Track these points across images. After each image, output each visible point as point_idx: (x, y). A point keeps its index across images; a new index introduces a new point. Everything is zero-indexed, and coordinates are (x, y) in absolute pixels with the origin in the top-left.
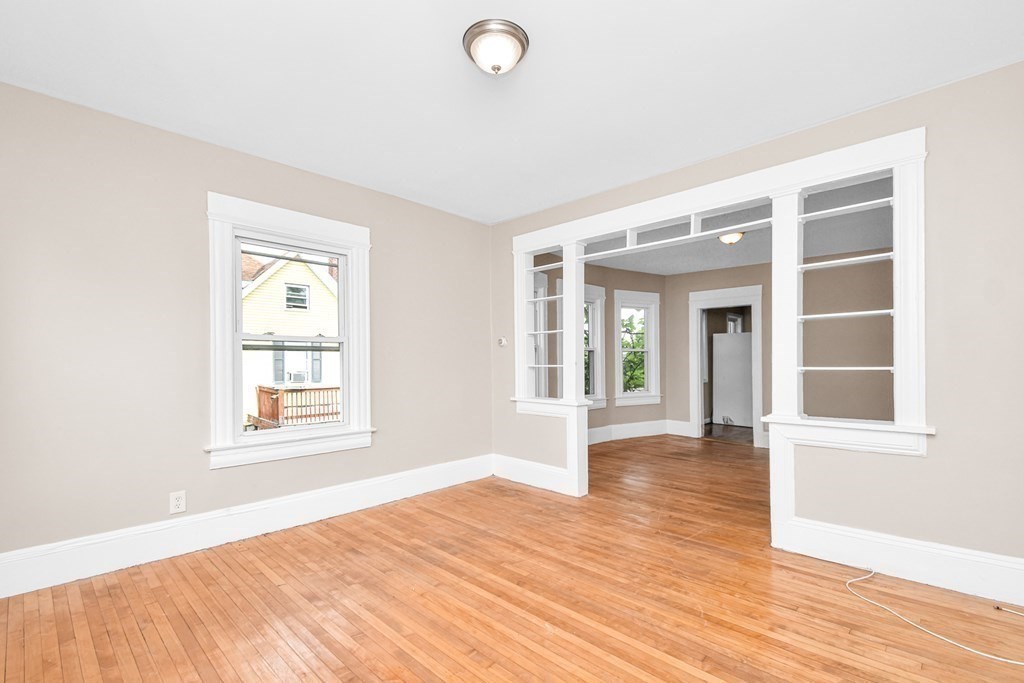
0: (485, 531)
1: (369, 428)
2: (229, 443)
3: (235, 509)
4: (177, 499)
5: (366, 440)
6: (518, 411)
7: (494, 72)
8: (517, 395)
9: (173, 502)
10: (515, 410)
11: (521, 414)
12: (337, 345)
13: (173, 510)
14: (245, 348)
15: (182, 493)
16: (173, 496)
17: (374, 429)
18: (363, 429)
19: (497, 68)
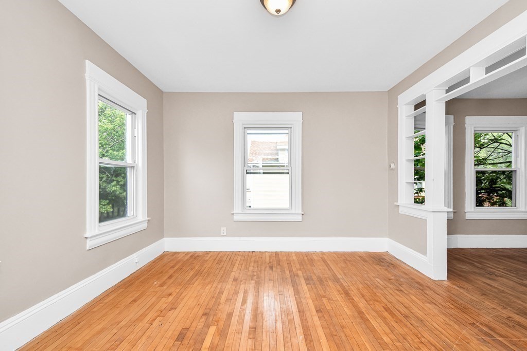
0: (339, 279)
1: (300, 212)
2: (240, 212)
3: (242, 238)
4: (223, 230)
5: (300, 218)
6: (400, 212)
7: (276, 14)
8: (399, 202)
9: (222, 231)
10: (399, 211)
11: (402, 214)
12: (288, 171)
13: (222, 234)
14: (247, 173)
15: (225, 228)
16: (222, 228)
17: (303, 213)
18: (297, 212)
19: (278, 11)
